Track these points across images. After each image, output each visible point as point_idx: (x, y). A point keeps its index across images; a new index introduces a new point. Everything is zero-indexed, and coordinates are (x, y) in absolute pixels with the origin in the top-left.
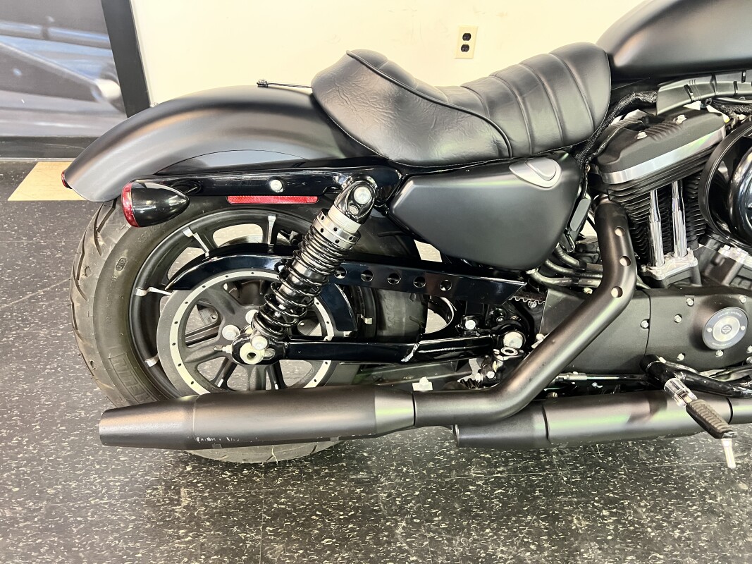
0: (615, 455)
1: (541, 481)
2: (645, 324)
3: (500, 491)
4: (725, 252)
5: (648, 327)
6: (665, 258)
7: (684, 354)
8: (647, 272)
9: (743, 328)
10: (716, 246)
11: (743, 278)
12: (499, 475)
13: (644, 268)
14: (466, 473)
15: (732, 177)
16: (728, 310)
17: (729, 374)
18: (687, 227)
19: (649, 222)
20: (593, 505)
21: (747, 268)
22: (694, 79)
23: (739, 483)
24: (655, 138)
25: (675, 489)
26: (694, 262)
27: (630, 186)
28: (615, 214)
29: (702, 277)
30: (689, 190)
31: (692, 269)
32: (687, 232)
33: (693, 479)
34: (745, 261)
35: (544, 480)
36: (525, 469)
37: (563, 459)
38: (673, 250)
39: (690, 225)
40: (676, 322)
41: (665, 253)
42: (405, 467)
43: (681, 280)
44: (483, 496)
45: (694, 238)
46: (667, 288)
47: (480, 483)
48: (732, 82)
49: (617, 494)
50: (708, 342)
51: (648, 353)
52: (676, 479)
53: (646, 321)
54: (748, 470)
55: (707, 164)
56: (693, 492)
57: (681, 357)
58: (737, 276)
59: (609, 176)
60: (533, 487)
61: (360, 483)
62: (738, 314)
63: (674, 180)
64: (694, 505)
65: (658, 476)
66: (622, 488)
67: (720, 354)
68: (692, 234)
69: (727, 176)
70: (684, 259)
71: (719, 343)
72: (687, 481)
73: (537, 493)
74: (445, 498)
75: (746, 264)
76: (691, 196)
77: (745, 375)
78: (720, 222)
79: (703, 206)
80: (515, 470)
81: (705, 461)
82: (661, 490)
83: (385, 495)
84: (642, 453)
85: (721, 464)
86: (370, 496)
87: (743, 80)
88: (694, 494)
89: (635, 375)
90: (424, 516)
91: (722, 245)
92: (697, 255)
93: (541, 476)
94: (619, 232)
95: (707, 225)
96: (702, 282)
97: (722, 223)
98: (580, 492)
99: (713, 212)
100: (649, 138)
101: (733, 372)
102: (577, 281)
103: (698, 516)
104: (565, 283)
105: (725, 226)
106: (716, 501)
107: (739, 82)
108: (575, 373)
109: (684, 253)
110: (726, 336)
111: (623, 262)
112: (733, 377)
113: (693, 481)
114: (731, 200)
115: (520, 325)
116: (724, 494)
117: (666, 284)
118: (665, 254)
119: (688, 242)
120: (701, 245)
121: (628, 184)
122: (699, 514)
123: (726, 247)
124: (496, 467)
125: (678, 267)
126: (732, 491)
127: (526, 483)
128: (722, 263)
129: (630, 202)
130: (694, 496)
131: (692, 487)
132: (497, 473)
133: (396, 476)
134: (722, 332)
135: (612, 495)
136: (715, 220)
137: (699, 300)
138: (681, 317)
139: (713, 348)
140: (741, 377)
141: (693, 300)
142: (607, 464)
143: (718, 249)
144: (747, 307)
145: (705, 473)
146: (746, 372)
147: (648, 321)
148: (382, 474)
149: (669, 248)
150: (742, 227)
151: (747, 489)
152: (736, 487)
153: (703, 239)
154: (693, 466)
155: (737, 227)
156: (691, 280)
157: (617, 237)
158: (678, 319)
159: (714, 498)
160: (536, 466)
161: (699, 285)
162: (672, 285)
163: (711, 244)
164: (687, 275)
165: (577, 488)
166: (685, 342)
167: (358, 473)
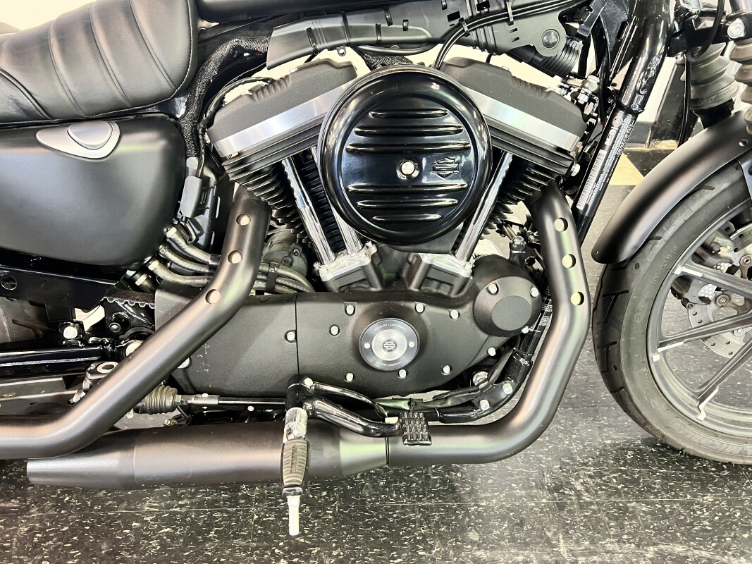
0: (332, 489)
1: (224, 519)
2: (292, 337)
3: (168, 529)
5: (296, 340)
9: (412, 344)
12: (178, 509)
13: (316, 267)
14: (138, 506)
20: (273, 552)
22: (318, 21)
23: (471, 530)
25: (387, 535)
26: (364, 260)
31: (363, 269)
33: (414, 523)
35: (229, 519)
36: (212, 504)
37: (266, 492)
38: (344, 248)
40: (331, 332)
41: (334, 251)
42: (69, 495)
44: (143, 535)
47: (148, 519)
48: (374, 25)
49: (310, 539)
50: (369, 360)
53: (292, 333)
54: (490, 515)
56: (406, 540)
57: (349, 378)
60: (209, 526)
61: (5, 513)
64: (399, 557)
65: (373, 517)
66: (320, 532)
67: (403, 375)
73: (212, 534)
74: (95, 537)
80: (200, 504)
81: (440, 501)
83: (26, 529)
84: (367, 488)
85: (459, 506)
86: (8, 529)
87: (390, 23)
88: (406, 543)
90: (59, 557)
93: (227, 512)
96: (382, 286)
98: (266, 535)
104: (198, 283)
106: (430, 553)
107: (384, 25)
108: (204, 394)
113: (413, 526)
116: (445, 545)
117: (333, 287)
124: (180, 499)
125: (348, 265)
126: (456, 541)
127: (204, 521)
130: (405, 545)
131: (408, 533)
132: (176, 507)
133: (53, 506)
135: (302, 540)
137: (362, 307)
138: (338, 328)
141: (354, 308)
142: (318, 500)
145: (433, 516)
147: (295, 332)
148: (35, 503)
151: (477, 539)
152: (463, 537)
154: (423, 507)
158: (335, 331)
159: (429, 549)
160: (229, 500)
161: (379, 288)
164: (361, 276)
165: (264, 530)
167: (9, 501)
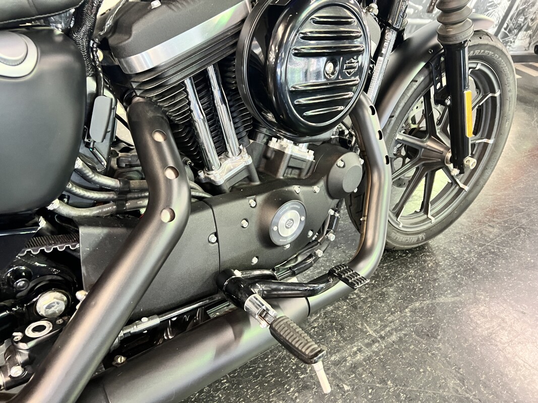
2: (213, 239)
4: (274, 144)
5: (217, 241)
6: (220, 159)
7: (257, 257)
8: (206, 178)
9: (303, 218)
10: (265, 140)
11: (293, 168)
13: (202, 175)
15: (267, 57)
16: (288, 205)
17: (296, 257)
18: (234, 123)
19: (194, 121)
21: (296, 158)
24: (173, 7)
25: (273, 376)
26: (247, 160)
27: (155, 75)
28: (150, 114)
29: (259, 173)
30: (228, 80)
31: (247, 168)
32: (236, 129)
33: (285, 359)
34: (292, 152)
38: (226, 150)
39: (237, 120)
40: (243, 227)
41: (219, 154)
43: (240, 181)
45: (244, 134)
46: (228, 191)
50: (275, 240)
51: (222, 269)
52: (272, 365)
53: (213, 235)
54: (323, 331)
55: (239, 43)
57: (255, 261)
58: (288, 167)
59: (127, 62)
62: (297, 206)
63: (208, 64)
67: (288, 246)
68: (241, 130)
69: (262, 57)
70: (239, 157)
71: (286, 238)
72: (280, 364)
75: (293, 154)
76: (231, 86)
77: (308, 254)
78: (265, 112)
79: (245, 96)
82: (261, 384)
89: (213, 296)
91: (270, 139)
92: (250, 153)
94: (158, 137)
95: (254, 119)
96: (260, 179)
97: (266, 113)
99: (257, 102)
100: (164, 6)
101: (299, 254)
102: (124, 205)
103: (296, 398)
104: (107, 212)
105: (270, 116)
106: (307, 373)
108: (144, 319)
109: (237, 152)
110: (289, 230)
111: (170, 174)
112: (300, 259)
113: (286, 361)
114: (271, 86)
115: (59, 278)
117: (226, 188)
118: (219, 156)
119: (238, 139)
120: (251, 141)
121: (153, 73)
122: (296, 394)
123: (274, 139)
125: (235, 167)
128: (273, 156)
129: (162, 95)
134: (286, 227)
136: (260, 110)
137: (260, 198)
138: (247, 221)
139: (282, 244)
140: (306, 257)
141: (255, 201)
143: (267, 143)
144: (301, 196)
146: (308, 252)
147: (216, 234)
149: (222, 149)
150: (287, 114)
153: (252, 135)
155: (283, 116)
156: (250, 179)
157: (158, 144)
158: (245, 224)
161: (258, 183)
162: (233, 187)
163: (261, 139)
164: (245, 175)
166: (256, 245)
